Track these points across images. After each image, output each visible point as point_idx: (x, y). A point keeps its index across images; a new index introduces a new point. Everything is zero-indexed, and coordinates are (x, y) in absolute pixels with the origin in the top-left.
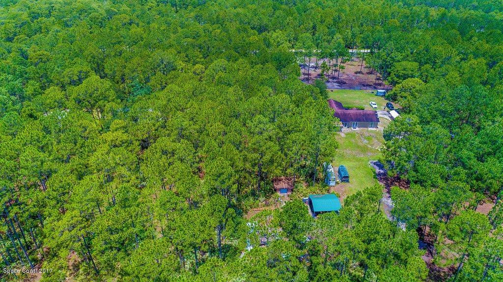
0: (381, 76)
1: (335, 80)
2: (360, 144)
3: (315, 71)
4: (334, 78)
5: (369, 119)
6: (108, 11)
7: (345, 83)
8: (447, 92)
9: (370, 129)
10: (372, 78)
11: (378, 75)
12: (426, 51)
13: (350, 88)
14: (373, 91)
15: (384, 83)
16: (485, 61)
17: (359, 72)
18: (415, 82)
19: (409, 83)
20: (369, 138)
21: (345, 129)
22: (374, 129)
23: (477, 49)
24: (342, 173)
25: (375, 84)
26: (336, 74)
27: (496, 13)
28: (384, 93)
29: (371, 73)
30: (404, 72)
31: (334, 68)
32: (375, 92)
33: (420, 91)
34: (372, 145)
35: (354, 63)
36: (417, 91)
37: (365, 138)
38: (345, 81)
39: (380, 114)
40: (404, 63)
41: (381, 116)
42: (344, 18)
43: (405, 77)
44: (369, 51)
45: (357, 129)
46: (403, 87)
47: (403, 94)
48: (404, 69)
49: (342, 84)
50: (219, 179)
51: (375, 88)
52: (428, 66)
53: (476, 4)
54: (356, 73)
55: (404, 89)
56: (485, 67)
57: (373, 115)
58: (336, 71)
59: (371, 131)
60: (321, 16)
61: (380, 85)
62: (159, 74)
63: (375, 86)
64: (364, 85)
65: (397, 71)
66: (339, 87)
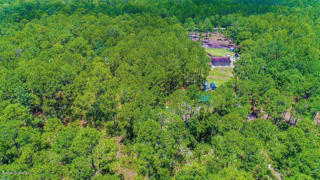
0: (232, 41)
1: (206, 44)
2: (221, 73)
3: (195, 39)
4: (206, 42)
5: (226, 61)
6: (72, 6)
7: (212, 45)
8: (265, 44)
9: (226, 66)
10: (227, 43)
11: (230, 41)
12: (256, 26)
13: (215, 47)
14: (227, 49)
15: (233, 45)
16: (286, 31)
17: (220, 40)
18: (249, 42)
19: (246, 42)
20: (226, 71)
21: (213, 67)
22: (228, 66)
23: (283, 25)
24: (213, 85)
25: (229, 45)
26: (207, 41)
27: (296, 7)
28: (234, 49)
29: (226, 40)
30: (244, 37)
31: (206, 38)
32: (229, 49)
33: (252, 45)
34: (228, 74)
35: (217, 35)
36: (250, 45)
37: (224, 71)
38: (212, 44)
39: (231, 59)
40: (244, 32)
41: (232, 60)
42: (210, 10)
43: (244, 39)
44: (225, 29)
45: (220, 66)
46: (243, 44)
47: (244, 48)
48: (244, 36)
49: (210, 45)
50: (156, 80)
51: (229, 47)
52: (257, 34)
53: (285, 3)
54: (218, 40)
55: (244, 45)
56: (286, 34)
57: (228, 59)
58: (207, 39)
59: (227, 67)
60: (197, 9)
61: (231, 46)
62: (111, 38)
63: (229, 46)
64: (223, 46)
65: (240, 36)
66: (209, 47)
